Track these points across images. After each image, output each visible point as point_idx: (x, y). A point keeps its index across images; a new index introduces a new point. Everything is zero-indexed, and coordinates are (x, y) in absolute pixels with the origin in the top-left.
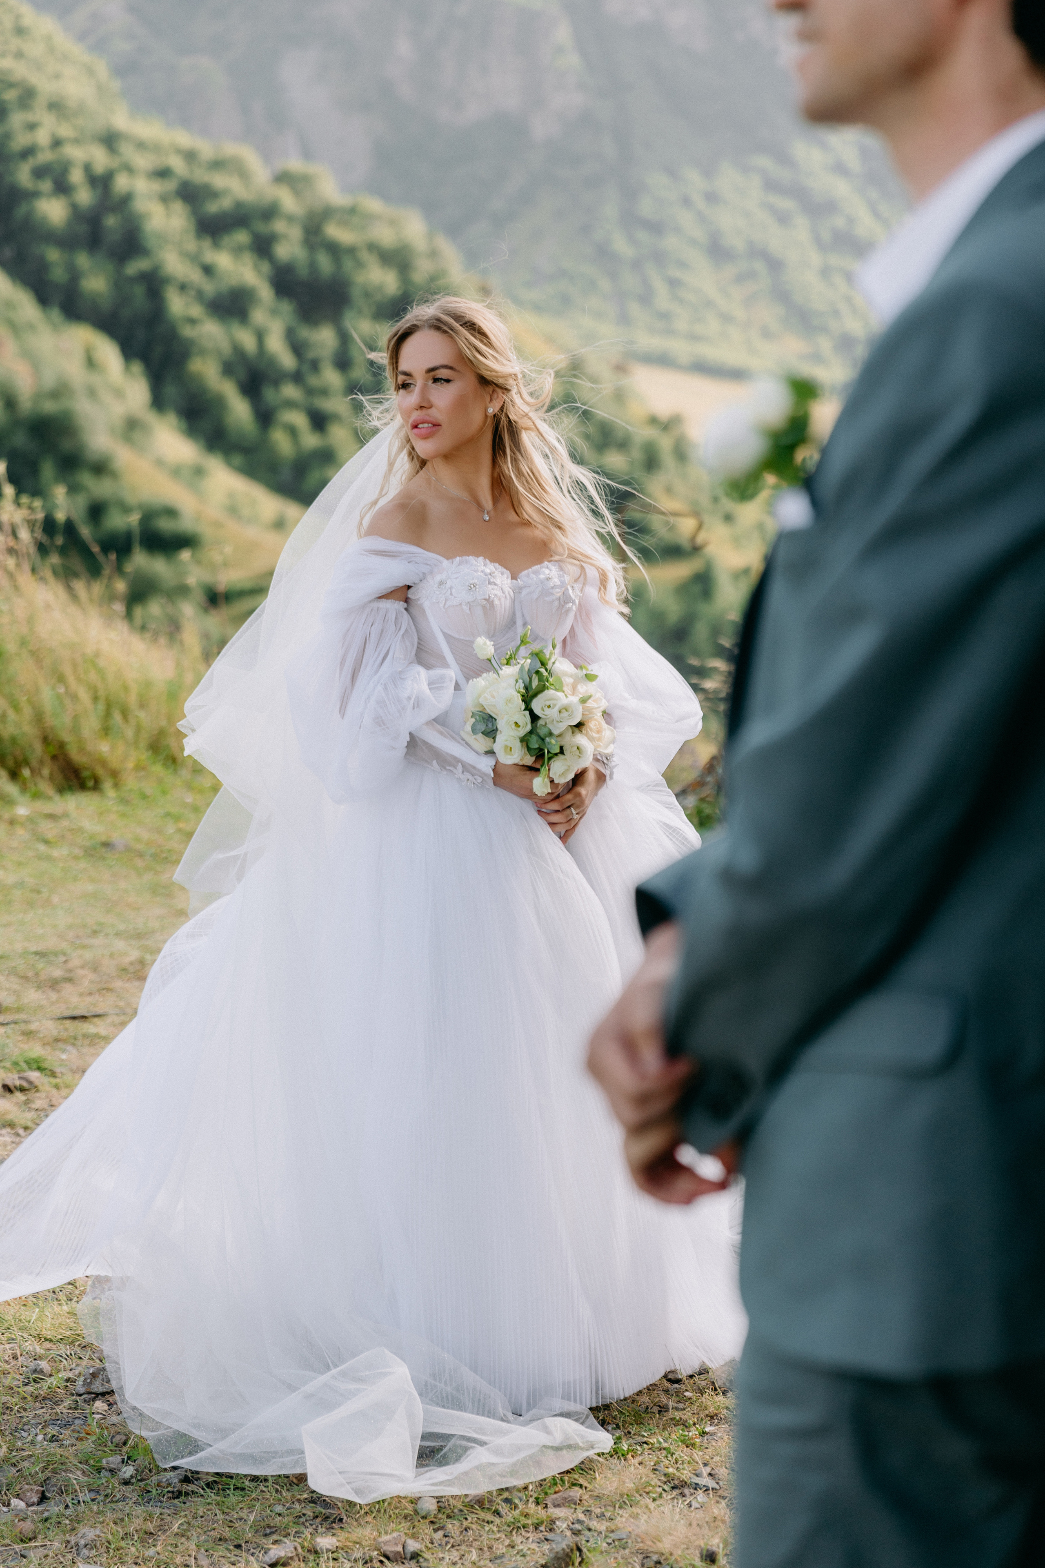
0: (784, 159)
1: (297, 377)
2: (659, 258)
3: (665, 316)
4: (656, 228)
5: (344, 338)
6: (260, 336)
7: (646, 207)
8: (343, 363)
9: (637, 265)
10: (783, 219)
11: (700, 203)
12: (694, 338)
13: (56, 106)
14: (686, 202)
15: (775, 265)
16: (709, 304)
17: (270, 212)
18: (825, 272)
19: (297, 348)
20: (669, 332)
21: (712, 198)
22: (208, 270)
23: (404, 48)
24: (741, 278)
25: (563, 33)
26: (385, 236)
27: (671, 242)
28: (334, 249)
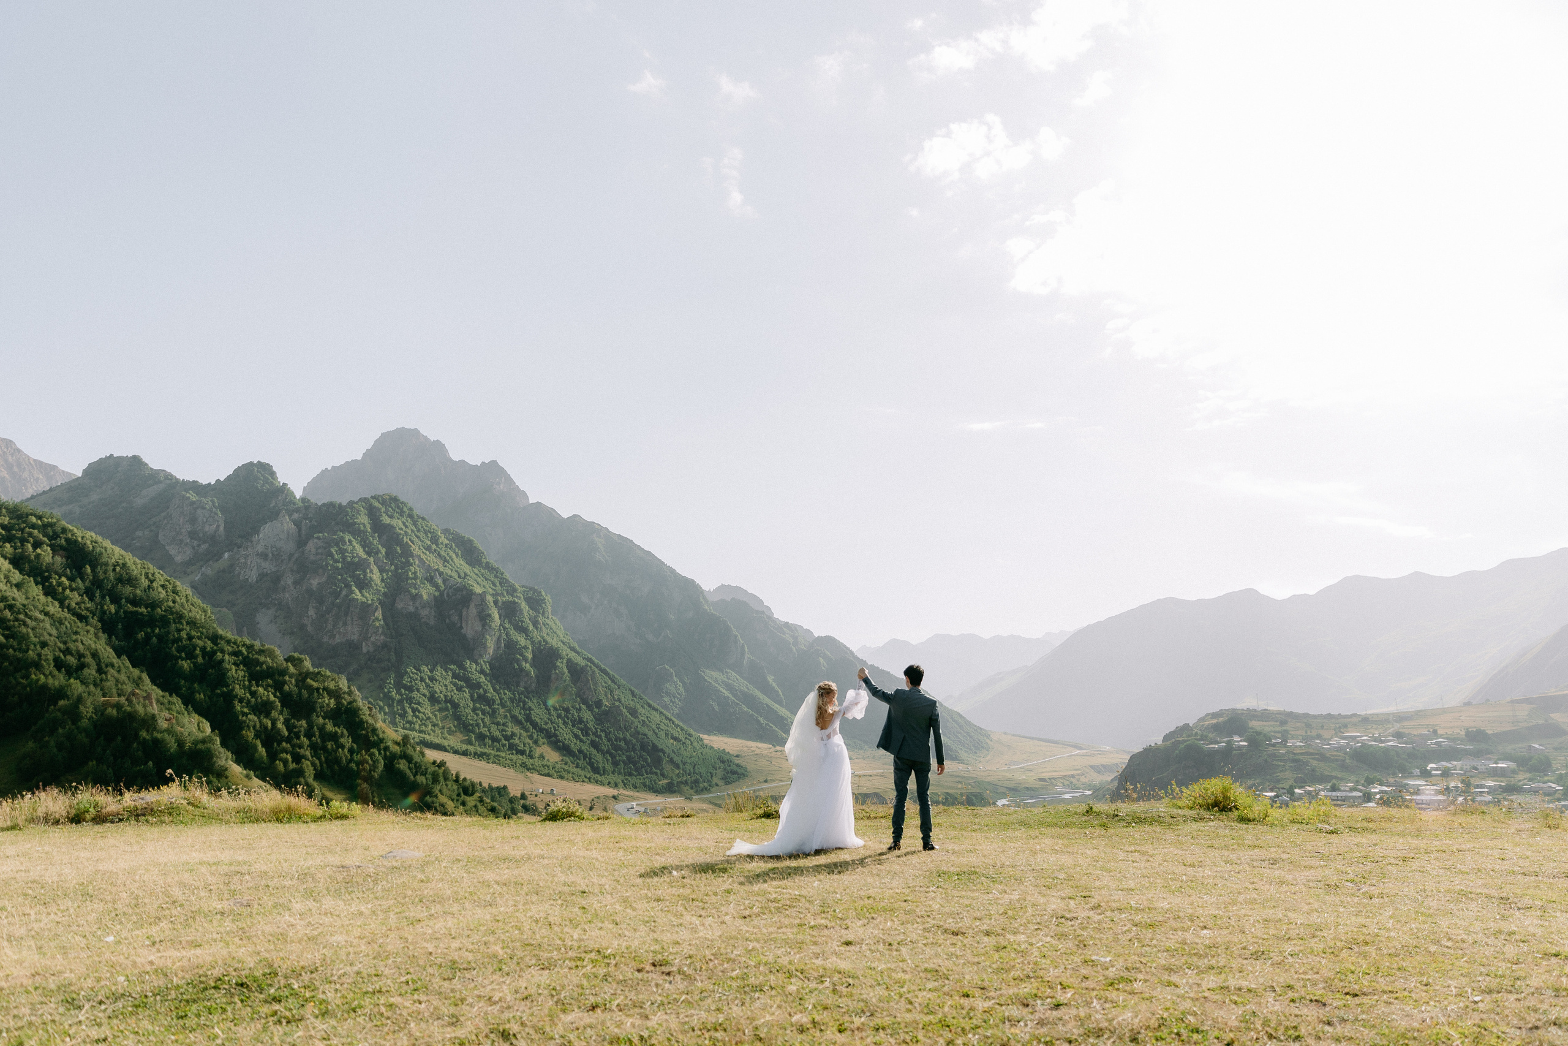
0: (462, 667)
1: (288, 740)
2: (410, 700)
3: (410, 723)
4: (410, 689)
5: (311, 725)
6: (274, 723)
7: (406, 681)
8: (309, 735)
9: (400, 702)
10: (459, 689)
11: (427, 681)
12: (421, 732)
13: (192, 623)
14: (422, 680)
15: (455, 706)
16: (429, 718)
17: (283, 672)
18: (474, 710)
19: (290, 728)
20: (413, 730)
21: (432, 679)
22: (253, 694)
23: (312, 612)
24: (440, 710)
25: (379, 614)
26: (332, 685)
27: (415, 694)
28: (310, 688)
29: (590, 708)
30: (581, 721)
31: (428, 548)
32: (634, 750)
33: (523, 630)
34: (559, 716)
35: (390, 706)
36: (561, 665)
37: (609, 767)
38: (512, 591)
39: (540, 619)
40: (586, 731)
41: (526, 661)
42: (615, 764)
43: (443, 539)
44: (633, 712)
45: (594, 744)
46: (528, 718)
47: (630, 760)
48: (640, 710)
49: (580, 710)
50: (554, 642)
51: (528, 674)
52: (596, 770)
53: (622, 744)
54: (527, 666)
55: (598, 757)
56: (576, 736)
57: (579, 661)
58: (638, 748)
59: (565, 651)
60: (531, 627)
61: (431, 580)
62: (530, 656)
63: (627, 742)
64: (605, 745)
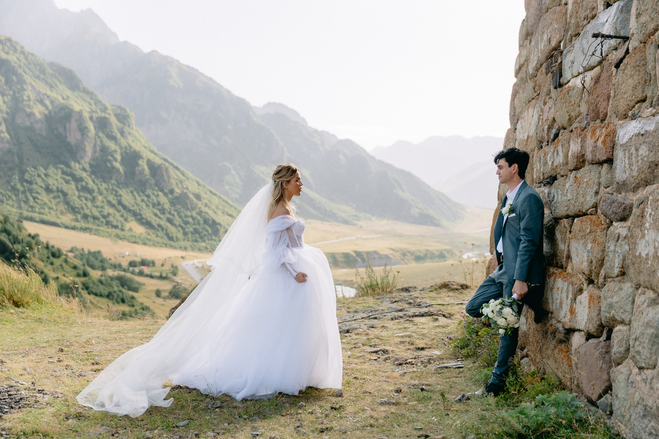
0: (68, 166)
2: (31, 191)
3: (32, 207)
4: (30, 183)
7: (27, 177)
9: (24, 192)
10: (67, 182)
11: (43, 176)
12: (40, 213)
14: (39, 176)
15: (65, 194)
16: (45, 204)
18: (79, 197)
20: (35, 212)
21: (46, 175)
24: (54, 198)
27: (34, 186)
29: (165, 194)
30: (159, 204)
31: (38, 77)
32: (199, 224)
33: (113, 138)
34: (143, 201)
35: (16, 195)
36: (143, 164)
37: (180, 236)
38: (105, 109)
39: (126, 129)
40: (163, 211)
41: (116, 160)
42: (185, 234)
43: (49, 70)
44: (198, 197)
45: (170, 221)
46: (120, 203)
47: (196, 231)
48: (203, 195)
49: (157, 196)
50: (137, 147)
51: (118, 171)
52: (171, 239)
53: (190, 220)
54: (117, 165)
55: (172, 230)
56: (156, 215)
57: (157, 161)
58: (202, 222)
59: (146, 154)
60: (119, 136)
61: (41, 102)
62: (119, 157)
63: (193, 219)
64: (178, 220)
